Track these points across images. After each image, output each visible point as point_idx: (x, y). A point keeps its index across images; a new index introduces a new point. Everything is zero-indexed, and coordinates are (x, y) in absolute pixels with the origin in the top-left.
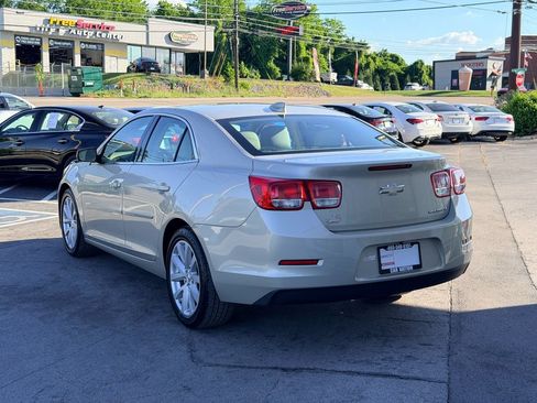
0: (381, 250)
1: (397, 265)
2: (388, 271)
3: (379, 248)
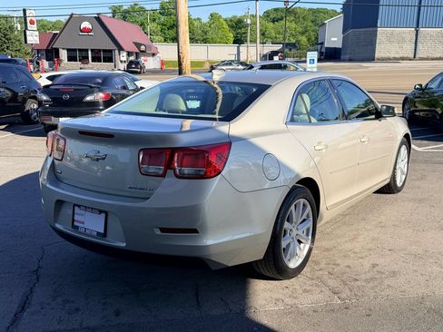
0: (76, 208)
1: (85, 226)
2: (78, 228)
3: (75, 205)
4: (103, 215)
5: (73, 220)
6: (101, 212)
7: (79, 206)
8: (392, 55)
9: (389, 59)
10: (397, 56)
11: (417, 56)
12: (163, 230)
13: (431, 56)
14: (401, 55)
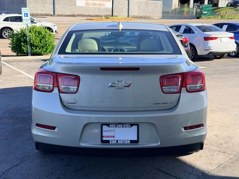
0: (105, 128)
1: (116, 138)
2: (108, 142)
3: (103, 125)
4: (135, 127)
5: (102, 137)
6: (132, 125)
7: (108, 125)
8: (39, 12)
9: (37, 15)
10: (43, 13)
11: (56, 13)
12: (186, 128)
13: (65, 14)
14: (45, 12)
